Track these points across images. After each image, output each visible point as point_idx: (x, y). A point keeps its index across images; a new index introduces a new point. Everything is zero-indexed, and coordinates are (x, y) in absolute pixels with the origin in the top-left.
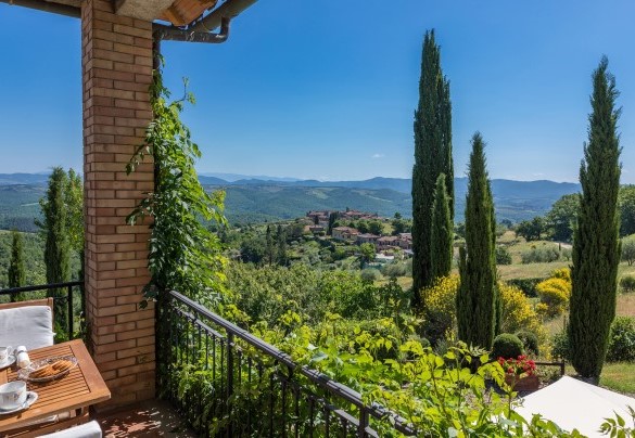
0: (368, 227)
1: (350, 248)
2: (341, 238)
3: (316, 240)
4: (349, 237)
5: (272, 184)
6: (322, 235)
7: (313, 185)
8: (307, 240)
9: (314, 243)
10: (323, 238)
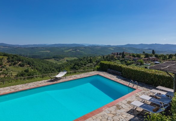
0: (136, 56)
1: (132, 62)
2: (127, 59)
3: (119, 60)
4: (130, 59)
5: (98, 46)
6: (120, 58)
7: (109, 46)
8: (116, 60)
9: (118, 60)
10: (121, 59)
